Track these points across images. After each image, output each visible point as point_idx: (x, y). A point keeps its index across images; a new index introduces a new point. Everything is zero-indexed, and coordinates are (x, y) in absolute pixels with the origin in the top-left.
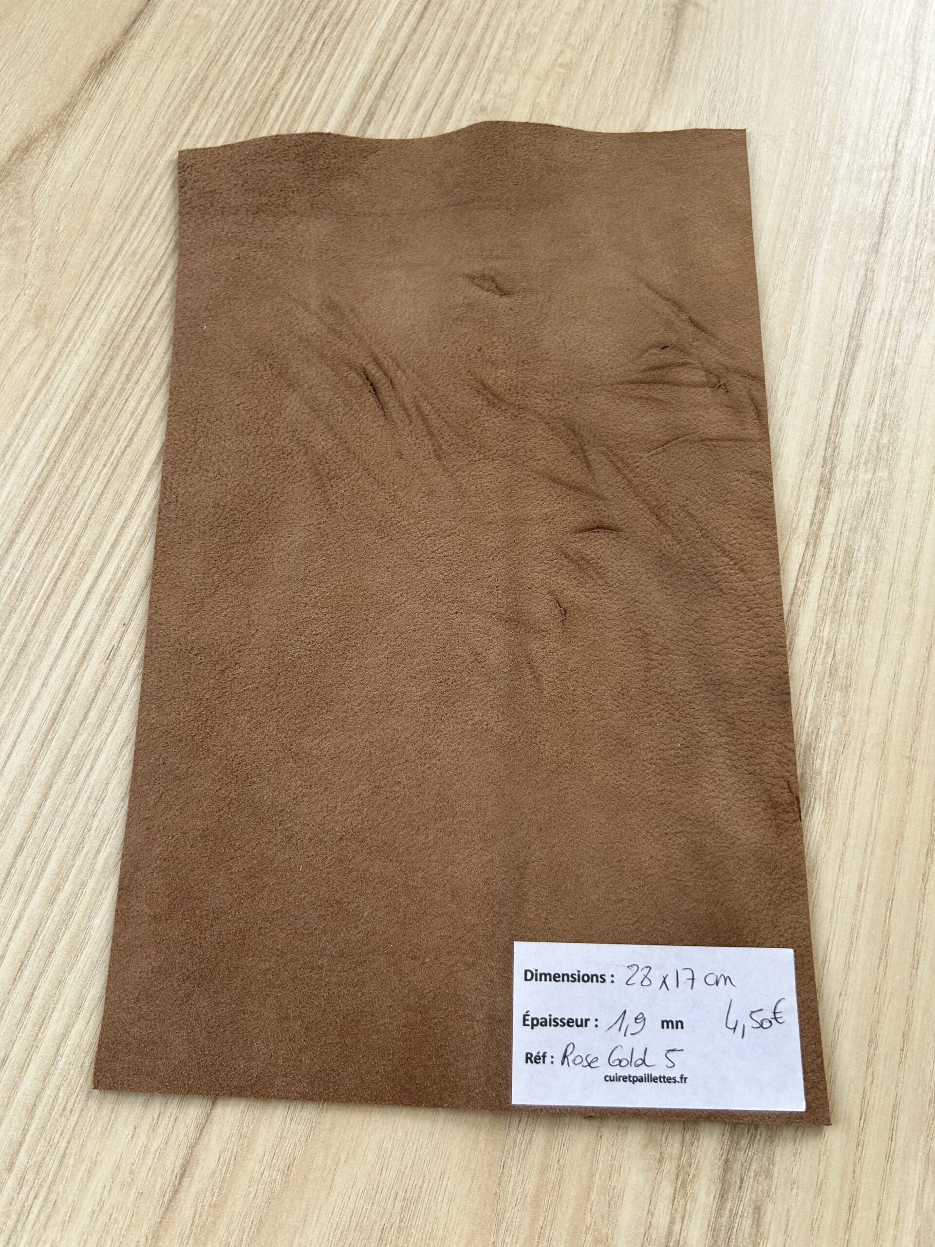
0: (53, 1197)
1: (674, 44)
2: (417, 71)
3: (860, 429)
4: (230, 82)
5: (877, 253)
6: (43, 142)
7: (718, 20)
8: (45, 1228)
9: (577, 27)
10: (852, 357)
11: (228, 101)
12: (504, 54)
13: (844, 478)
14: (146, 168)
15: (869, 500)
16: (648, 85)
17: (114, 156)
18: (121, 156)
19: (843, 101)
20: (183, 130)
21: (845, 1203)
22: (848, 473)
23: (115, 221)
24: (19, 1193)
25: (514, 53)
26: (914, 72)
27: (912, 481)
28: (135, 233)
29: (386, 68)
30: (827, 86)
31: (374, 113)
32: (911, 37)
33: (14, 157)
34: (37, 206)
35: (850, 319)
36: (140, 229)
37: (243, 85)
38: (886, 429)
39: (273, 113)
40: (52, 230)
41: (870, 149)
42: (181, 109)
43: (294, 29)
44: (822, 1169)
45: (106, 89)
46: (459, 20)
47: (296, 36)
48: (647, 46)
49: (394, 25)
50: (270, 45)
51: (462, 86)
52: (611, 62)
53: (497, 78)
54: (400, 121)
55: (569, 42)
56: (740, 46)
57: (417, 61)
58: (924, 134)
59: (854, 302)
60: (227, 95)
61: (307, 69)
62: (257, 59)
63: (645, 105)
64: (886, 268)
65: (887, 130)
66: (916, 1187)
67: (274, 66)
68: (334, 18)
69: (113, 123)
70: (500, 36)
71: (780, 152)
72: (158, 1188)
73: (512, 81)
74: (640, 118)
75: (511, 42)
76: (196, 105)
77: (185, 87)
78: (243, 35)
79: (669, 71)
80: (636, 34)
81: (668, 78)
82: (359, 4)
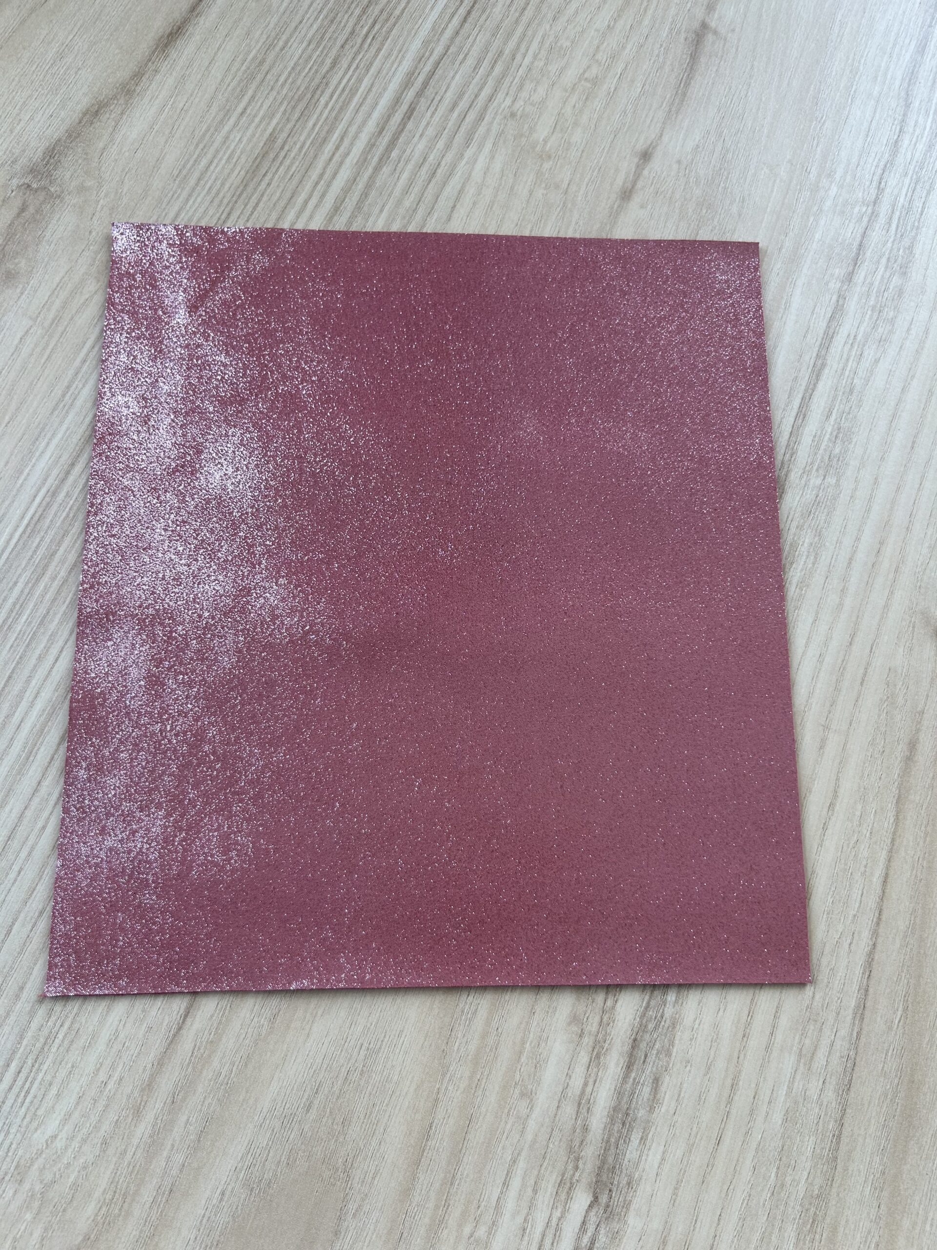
0: (76, 1026)
1: (692, 69)
2: (456, 73)
3: (817, 439)
4: (285, 67)
5: (850, 281)
6: (112, 108)
7: (734, 50)
8: (67, 1051)
9: (605, 44)
10: (817, 373)
11: (283, 85)
12: (536, 63)
13: (797, 481)
14: (205, 142)
15: (817, 502)
16: (664, 105)
17: (176, 127)
18: (182, 128)
19: (837, 137)
20: (240, 109)
21: (729, 1082)
22: (801, 477)
23: (174, 189)
24: (48, 1021)
25: (546, 64)
26: (905, 115)
27: (856, 489)
28: (191, 202)
29: (428, 67)
30: (825, 122)
31: (414, 109)
32: (907, 81)
33: (85, 120)
34: (103, 169)
35: (820, 339)
36: (196, 198)
37: (297, 71)
38: (838, 441)
39: (323, 101)
40: (116, 193)
41: (856, 184)
42: (239, 89)
43: (347, 21)
44: (712, 1052)
45: (171, 62)
46: (498, 27)
47: (348, 29)
48: (667, 68)
49: (439, 27)
50: (324, 34)
51: (496, 90)
52: (633, 81)
53: (529, 86)
54: (437, 119)
55: (596, 57)
56: (751, 77)
57: (457, 63)
58: (906, 174)
59: (825, 325)
60: (282, 79)
61: (357, 62)
62: (312, 47)
63: (659, 125)
64: (856, 295)
65: (873, 168)
66: (789, 1075)
67: (326, 55)
68: (385, 14)
69: (177, 95)
70: (535, 46)
71: (775, 181)
72: (165, 1024)
73: (541, 90)
74: (653, 136)
75: (543, 53)
76: (253, 86)
77: (244, 68)
78: (301, 22)
79: (684, 94)
80: (658, 56)
81: (683, 101)
82: (408, 3)
